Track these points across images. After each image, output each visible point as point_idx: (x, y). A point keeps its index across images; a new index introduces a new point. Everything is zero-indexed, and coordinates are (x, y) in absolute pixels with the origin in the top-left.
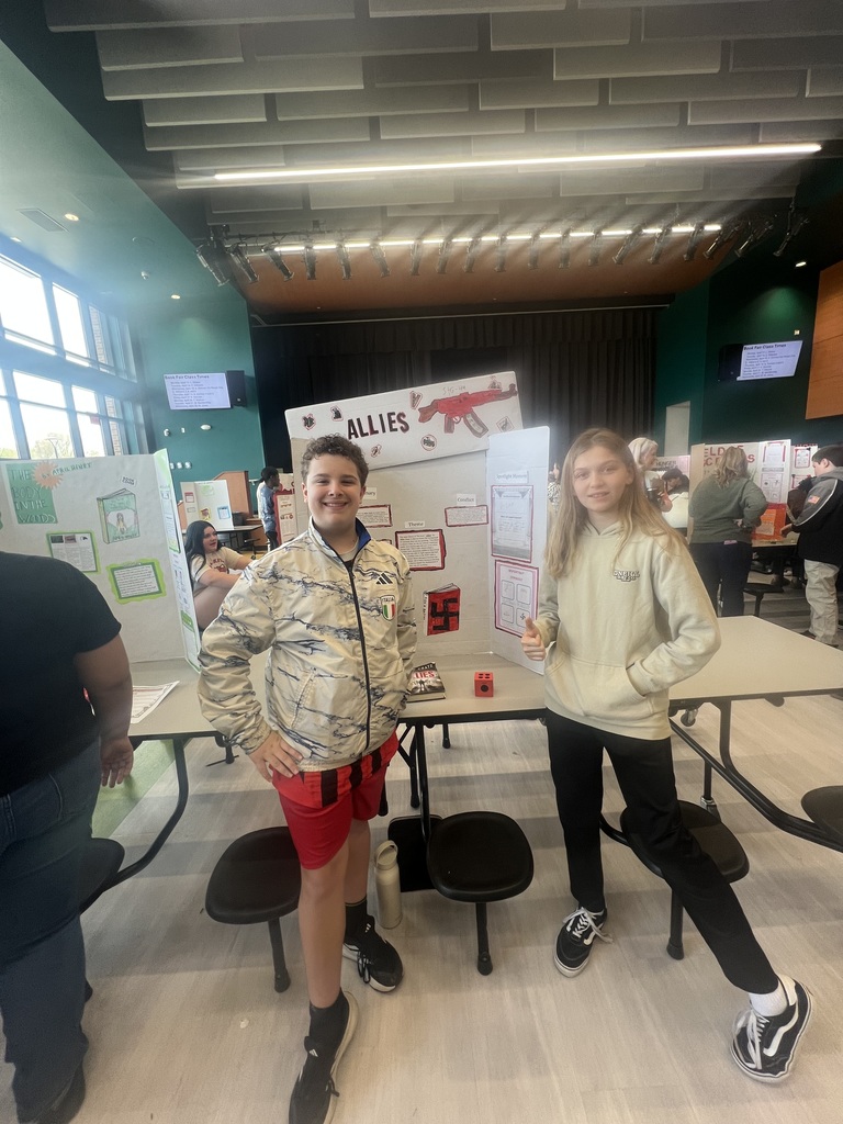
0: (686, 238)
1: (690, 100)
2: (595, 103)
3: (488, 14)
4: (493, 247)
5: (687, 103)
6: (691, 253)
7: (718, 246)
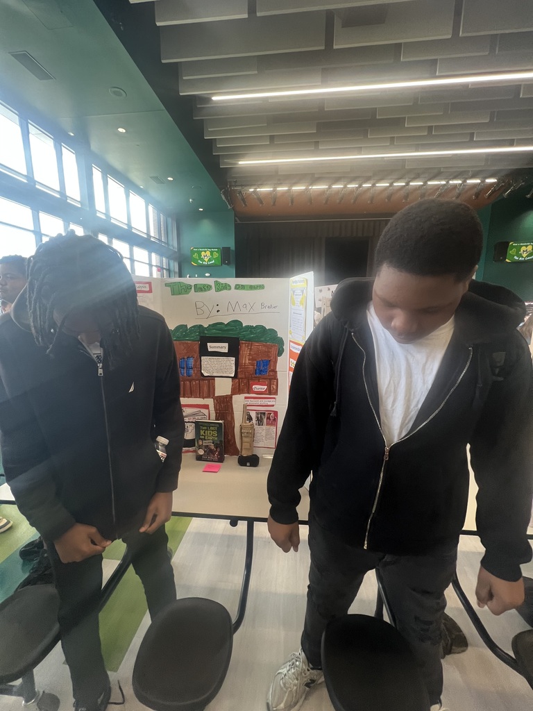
0: (475, 186)
1: (475, 132)
2: (426, 134)
3: (376, 108)
4: (369, 189)
5: (474, 133)
6: (477, 195)
7: (493, 192)
